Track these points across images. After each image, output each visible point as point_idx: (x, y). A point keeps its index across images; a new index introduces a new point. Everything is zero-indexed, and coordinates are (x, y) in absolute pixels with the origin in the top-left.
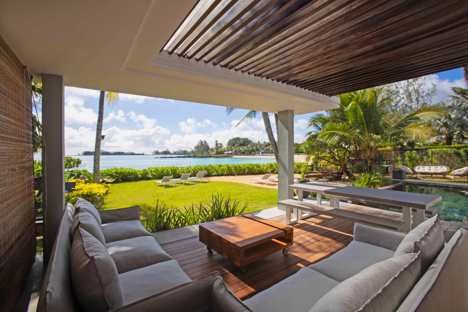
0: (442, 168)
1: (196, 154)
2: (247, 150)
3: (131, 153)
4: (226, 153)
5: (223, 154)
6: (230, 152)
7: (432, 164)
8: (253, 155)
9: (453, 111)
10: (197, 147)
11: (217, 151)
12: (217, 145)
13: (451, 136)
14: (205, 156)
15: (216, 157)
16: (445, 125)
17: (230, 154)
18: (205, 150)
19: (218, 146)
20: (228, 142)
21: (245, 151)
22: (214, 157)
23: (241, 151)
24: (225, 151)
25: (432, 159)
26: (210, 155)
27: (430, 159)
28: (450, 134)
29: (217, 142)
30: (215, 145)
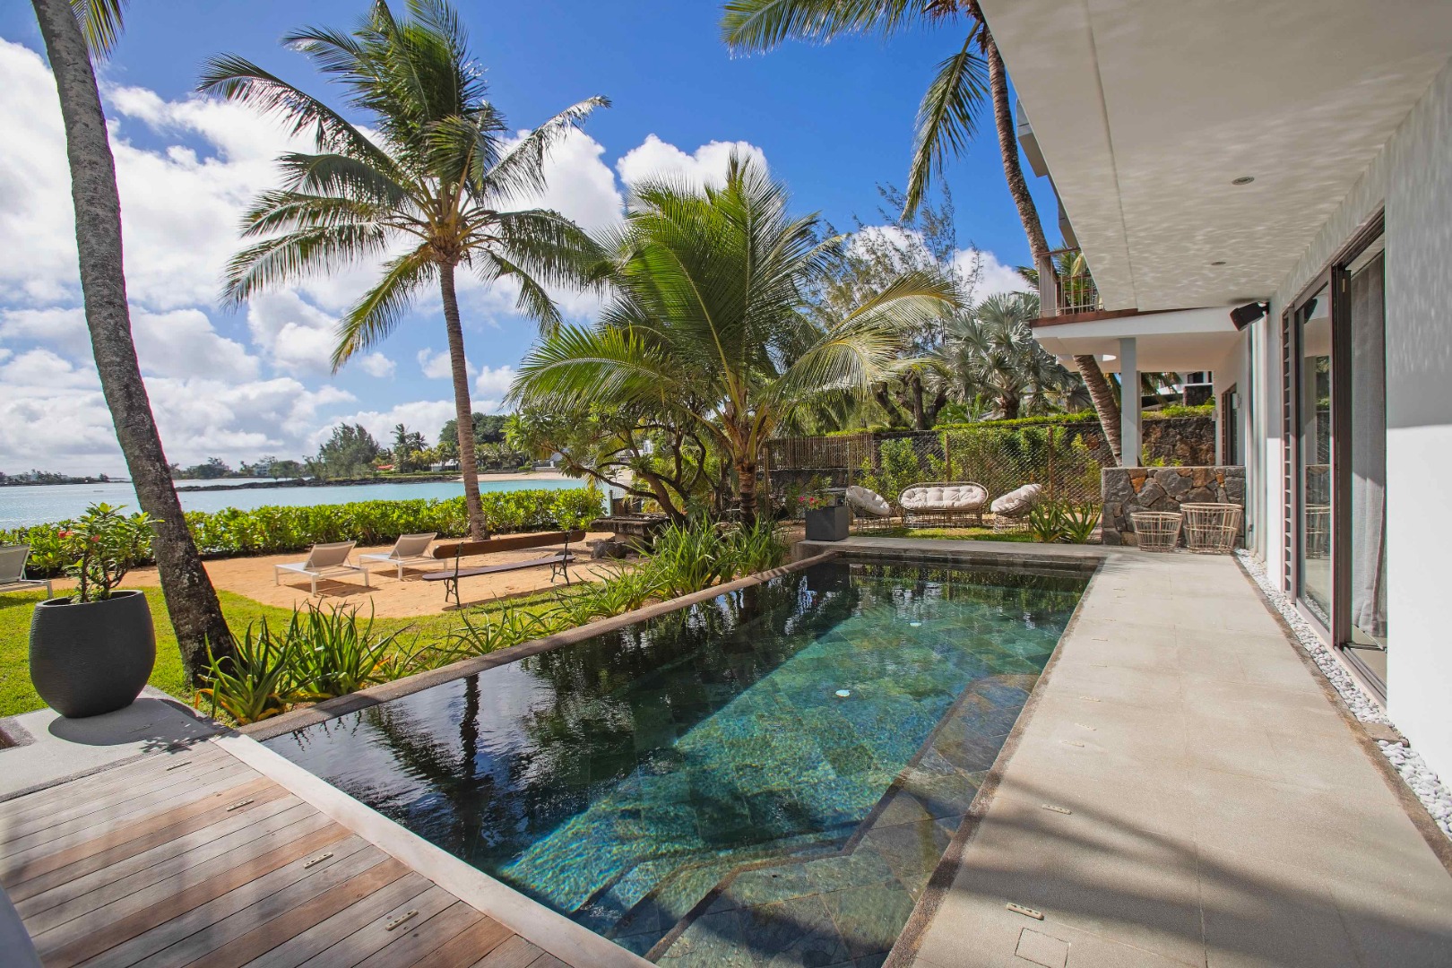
0: (971, 491)
1: (322, 475)
2: (508, 456)
3: (40, 476)
4: (436, 465)
5: (429, 469)
6: (450, 463)
7: (949, 480)
8: (527, 470)
9: (1015, 323)
10: (329, 450)
11: (401, 462)
12: (402, 439)
13: (1014, 398)
14: (358, 478)
15: (400, 481)
16: (999, 363)
17: (449, 468)
18: (357, 459)
19: (409, 442)
20: (444, 430)
21: (502, 457)
22: (390, 481)
23: (486, 458)
24: (434, 461)
25: (950, 463)
26: (376, 475)
27: (946, 463)
28: (1011, 392)
29: (401, 428)
30: (396, 441)
